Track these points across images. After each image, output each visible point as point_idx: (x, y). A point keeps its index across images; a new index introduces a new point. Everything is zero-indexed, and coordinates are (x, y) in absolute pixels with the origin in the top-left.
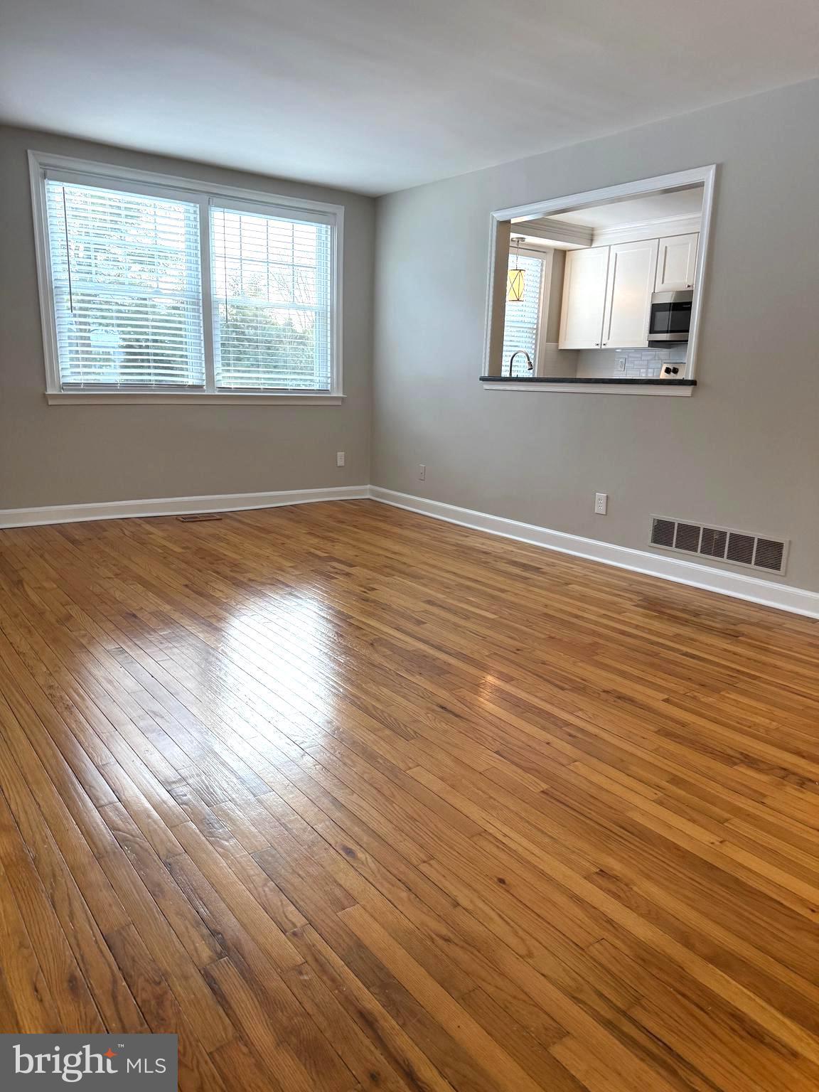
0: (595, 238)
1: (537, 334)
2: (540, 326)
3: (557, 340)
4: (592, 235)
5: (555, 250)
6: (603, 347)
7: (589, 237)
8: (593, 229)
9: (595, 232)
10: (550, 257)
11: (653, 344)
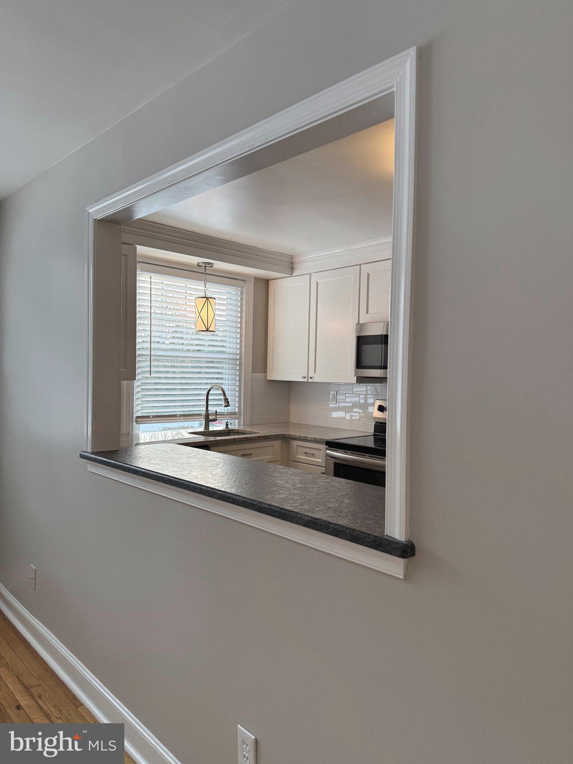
0: (295, 266)
1: (240, 365)
2: (243, 355)
3: (265, 370)
4: (292, 263)
5: (256, 278)
6: (310, 380)
7: (290, 265)
8: (292, 257)
9: (294, 260)
10: (251, 285)
11: (361, 380)
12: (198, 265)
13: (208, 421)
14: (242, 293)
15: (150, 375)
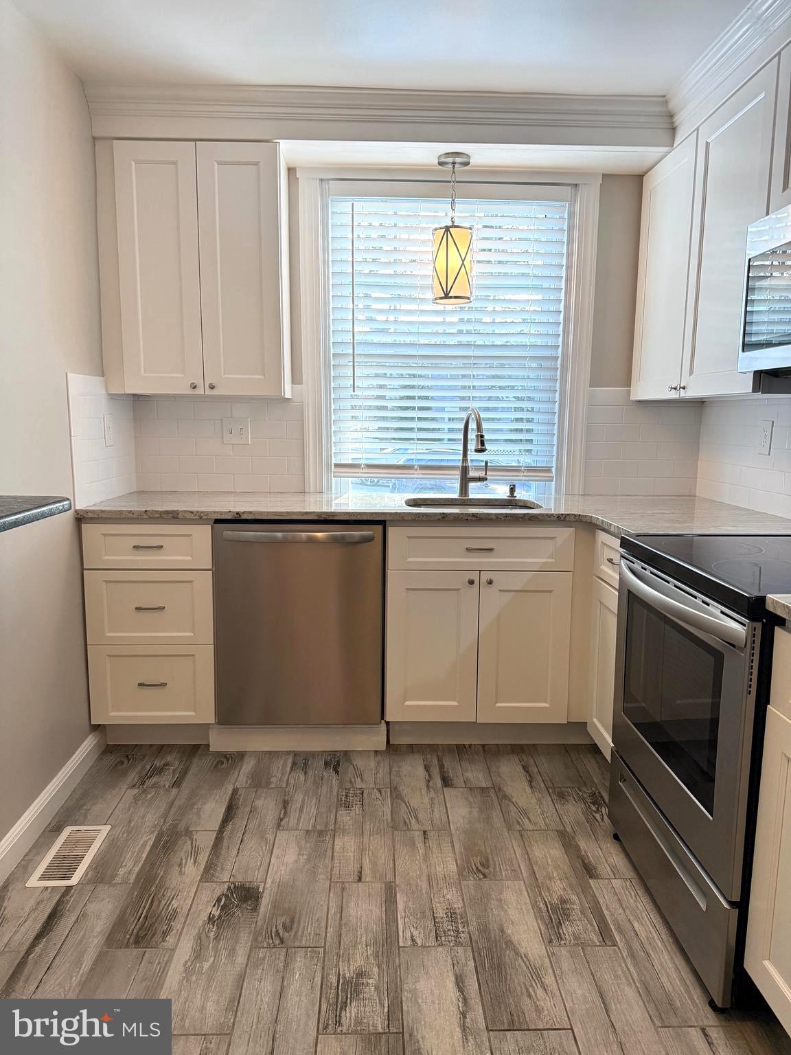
4: (669, 114)
10: (591, 195)
12: (441, 164)
13: (465, 480)
14: (571, 215)
15: (354, 391)
